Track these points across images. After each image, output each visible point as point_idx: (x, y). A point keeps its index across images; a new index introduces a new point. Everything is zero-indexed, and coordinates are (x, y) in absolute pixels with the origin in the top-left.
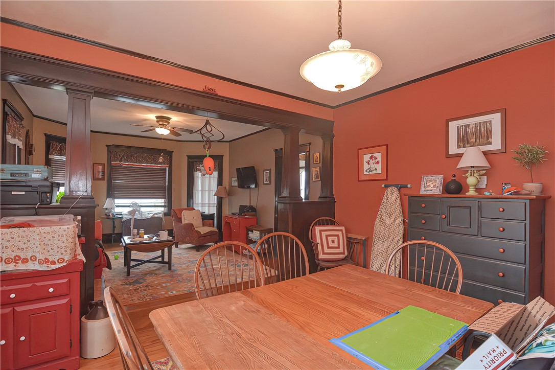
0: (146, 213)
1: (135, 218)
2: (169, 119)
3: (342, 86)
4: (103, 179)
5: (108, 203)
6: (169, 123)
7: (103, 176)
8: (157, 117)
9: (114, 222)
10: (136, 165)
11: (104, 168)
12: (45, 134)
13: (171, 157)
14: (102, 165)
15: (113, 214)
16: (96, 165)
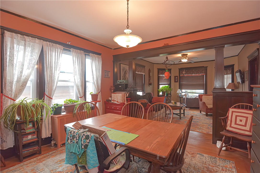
0: (193, 96)
1: (187, 98)
2: (187, 54)
3: (129, 46)
4: (177, 82)
5: (179, 91)
6: (187, 56)
7: (178, 80)
8: (182, 55)
9: (180, 98)
10: (190, 75)
11: (178, 78)
12: (158, 69)
13: (206, 70)
14: (177, 76)
15: (179, 95)
16: (175, 77)
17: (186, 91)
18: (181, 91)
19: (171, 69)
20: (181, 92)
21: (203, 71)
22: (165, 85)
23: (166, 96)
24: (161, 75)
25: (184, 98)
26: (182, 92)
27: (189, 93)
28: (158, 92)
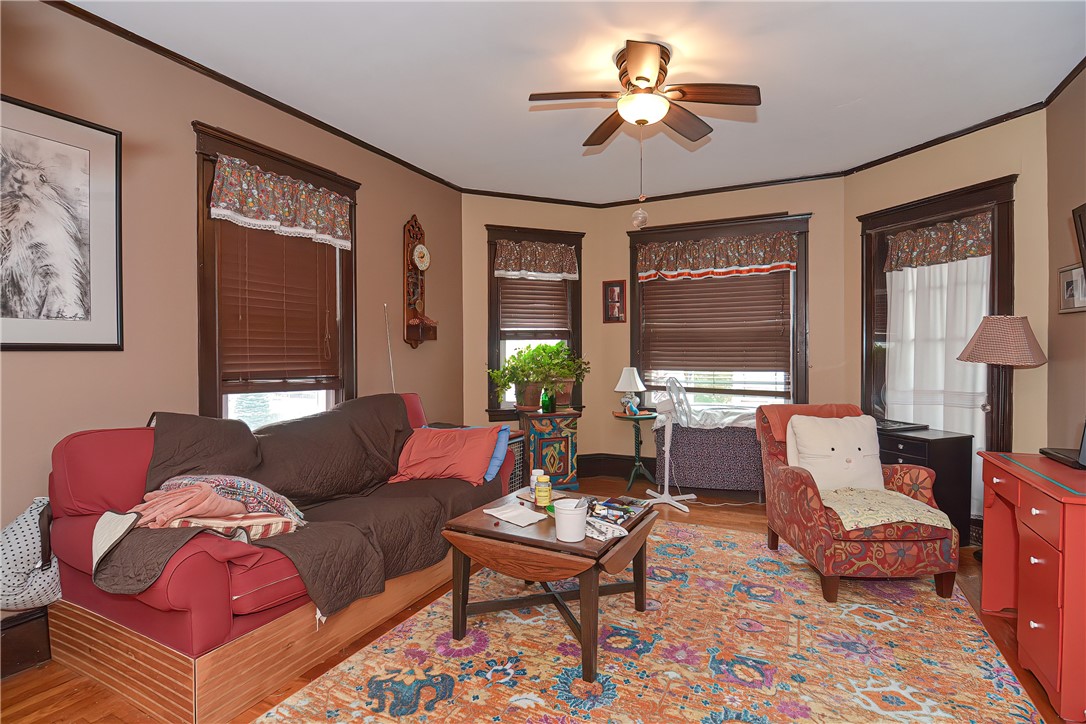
0: (719, 414)
5: (630, 380)
9: (637, 429)
10: (700, 275)
11: (623, 291)
12: (488, 227)
13: (804, 234)
14: (621, 284)
15: (631, 409)
16: (608, 286)
17: (673, 381)
18: (644, 381)
19: (583, 235)
20: (641, 388)
21: (781, 244)
22: (543, 342)
23: (541, 411)
24: (513, 274)
25: (657, 425)
26: (650, 388)
27: (689, 390)
28: (494, 389)
